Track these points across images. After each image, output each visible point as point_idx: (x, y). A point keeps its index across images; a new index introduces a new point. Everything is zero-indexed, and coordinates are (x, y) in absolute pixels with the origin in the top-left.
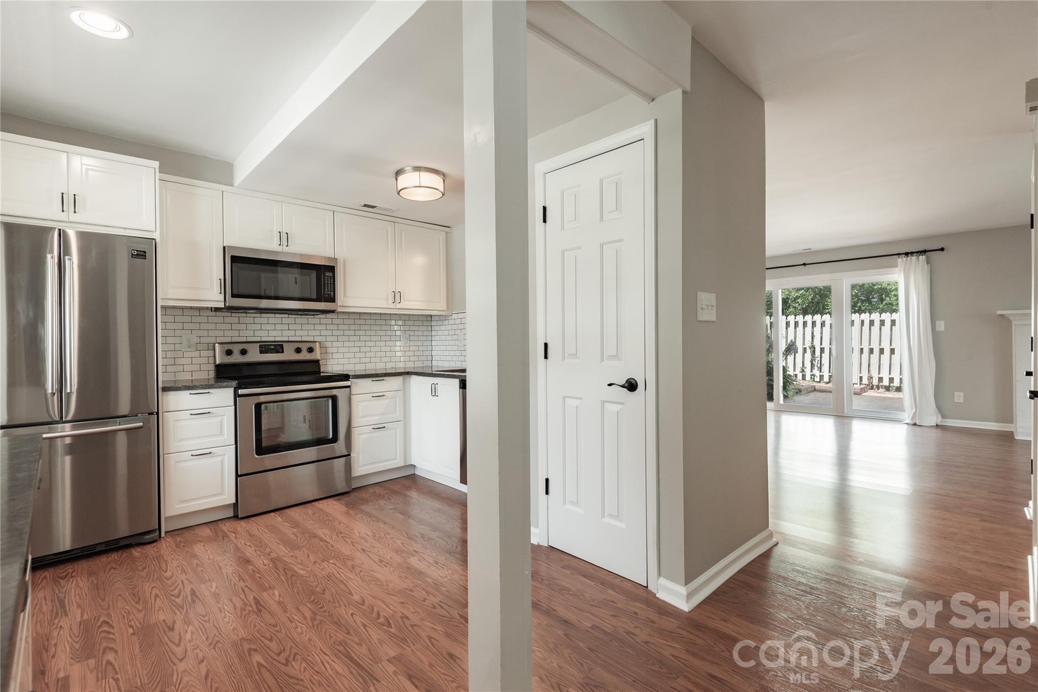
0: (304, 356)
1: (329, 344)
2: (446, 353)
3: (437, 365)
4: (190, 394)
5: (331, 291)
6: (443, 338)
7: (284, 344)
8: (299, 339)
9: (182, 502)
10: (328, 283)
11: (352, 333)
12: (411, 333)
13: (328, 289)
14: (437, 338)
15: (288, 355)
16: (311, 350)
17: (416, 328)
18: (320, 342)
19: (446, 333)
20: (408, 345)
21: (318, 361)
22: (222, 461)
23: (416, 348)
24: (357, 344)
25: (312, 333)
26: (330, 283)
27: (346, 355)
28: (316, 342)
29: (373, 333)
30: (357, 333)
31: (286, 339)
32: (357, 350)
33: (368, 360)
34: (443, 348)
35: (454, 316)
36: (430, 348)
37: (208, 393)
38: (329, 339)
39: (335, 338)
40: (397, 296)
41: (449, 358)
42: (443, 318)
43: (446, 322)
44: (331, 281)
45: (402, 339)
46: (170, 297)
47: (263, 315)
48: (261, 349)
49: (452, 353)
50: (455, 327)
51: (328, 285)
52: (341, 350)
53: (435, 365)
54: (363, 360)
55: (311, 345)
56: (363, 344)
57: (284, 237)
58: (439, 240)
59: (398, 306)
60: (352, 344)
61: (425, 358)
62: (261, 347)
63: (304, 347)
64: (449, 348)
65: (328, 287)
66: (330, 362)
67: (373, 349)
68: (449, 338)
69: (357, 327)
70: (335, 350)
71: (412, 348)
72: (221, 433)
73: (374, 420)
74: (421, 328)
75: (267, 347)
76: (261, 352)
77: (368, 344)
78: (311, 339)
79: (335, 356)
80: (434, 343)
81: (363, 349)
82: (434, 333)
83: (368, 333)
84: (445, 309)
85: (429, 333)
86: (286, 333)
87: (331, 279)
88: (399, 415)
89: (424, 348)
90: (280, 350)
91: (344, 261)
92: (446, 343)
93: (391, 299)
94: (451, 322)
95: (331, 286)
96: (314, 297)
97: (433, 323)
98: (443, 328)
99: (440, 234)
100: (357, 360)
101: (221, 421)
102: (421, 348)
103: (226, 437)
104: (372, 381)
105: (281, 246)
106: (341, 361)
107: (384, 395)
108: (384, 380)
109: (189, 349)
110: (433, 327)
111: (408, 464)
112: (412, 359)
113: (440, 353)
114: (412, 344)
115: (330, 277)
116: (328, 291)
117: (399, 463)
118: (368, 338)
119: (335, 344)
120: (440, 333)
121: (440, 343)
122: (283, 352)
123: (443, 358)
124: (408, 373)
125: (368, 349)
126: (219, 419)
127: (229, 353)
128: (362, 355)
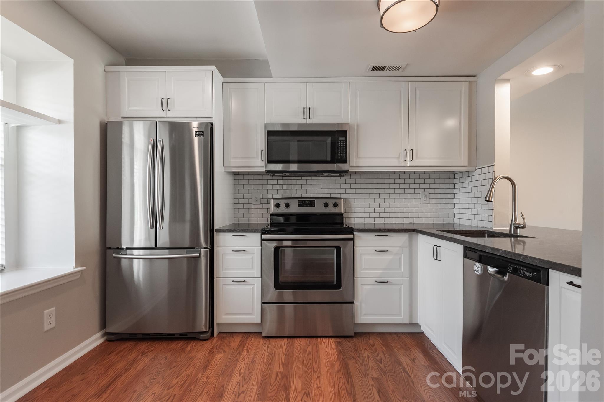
0: (331, 210)
1: (352, 201)
2: (469, 211)
3: (459, 223)
4: (233, 235)
5: (343, 153)
6: (465, 195)
7: (315, 200)
8: (328, 196)
9: (227, 314)
10: (341, 146)
11: (372, 191)
12: (431, 191)
13: (340, 152)
14: (459, 196)
15: (319, 209)
16: (336, 205)
17: (436, 186)
18: (345, 199)
19: (469, 190)
20: (427, 202)
21: (342, 215)
22: (253, 289)
23: (436, 206)
24: (377, 201)
25: (339, 191)
26: (343, 146)
27: (367, 210)
28: (340, 198)
29: (392, 191)
30: (377, 191)
31: (319, 196)
32: (377, 205)
33: (386, 215)
34: (466, 206)
35: (478, 172)
36: (451, 206)
37: (244, 235)
38: (352, 196)
39: (357, 196)
40: (409, 154)
41: (472, 217)
42: (467, 174)
43: (469, 179)
44: (343, 144)
45: (421, 197)
46: (232, 165)
47: (303, 178)
48: (299, 203)
49: (475, 212)
50: (478, 183)
51: (341, 148)
52: (362, 205)
53: (457, 223)
54: (382, 215)
55: (337, 201)
56: (382, 201)
57: (308, 111)
58: (461, 92)
59: (410, 164)
60: (372, 201)
61: (446, 215)
62: (299, 201)
63: (331, 203)
64: (472, 206)
65: (341, 150)
66: (353, 216)
67: (392, 206)
68: (472, 195)
69: (377, 186)
70: (357, 206)
71: (431, 206)
72: (252, 267)
73: (378, 273)
74: (442, 186)
75: (303, 202)
76: (299, 206)
77: (387, 201)
78: (338, 196)
79: (358, 210)
80: (456, 201)
81: (382, 205)
82: (456, 191)
83: (387, 191)
84: (466, 164)
85: (451, 191)
86: (319, 191)
87: (343, 143)
88: (404, 271)
89: (446, 206)
90: (313, 205)
91: (358, 126)
92: (469, 201)
93: (402, 158)
94: (475, 178)
95: (343, 148)
96: (329, 159)
97: (456, 181)
98: (465, 185)
99: (463, 86)
100: (377, 215)
101: (252, 258)
102: (441, 206)
103: (255, 271)
104: (376, 235)
105: (305, 120)
106: (363, 215)
107: (387, 251)
108: (387, 235)
109: (257, 203)
110: (456, 184)
111: (414, 322)
112: (431, 215)
113: (463, 211)
114: (432, 201)
115: (343, 141)
116: (341, 153)
117: (403, 318)
118: (387, 196)
119: (358, 201)
120: (462, 190)
121: (462, 201)
122: (314, 206)
123: (465, 216)
124: (414, 231)
125: (387, 205)
126: (251, 256)
127: (278, 206)
128: (382, 210)
